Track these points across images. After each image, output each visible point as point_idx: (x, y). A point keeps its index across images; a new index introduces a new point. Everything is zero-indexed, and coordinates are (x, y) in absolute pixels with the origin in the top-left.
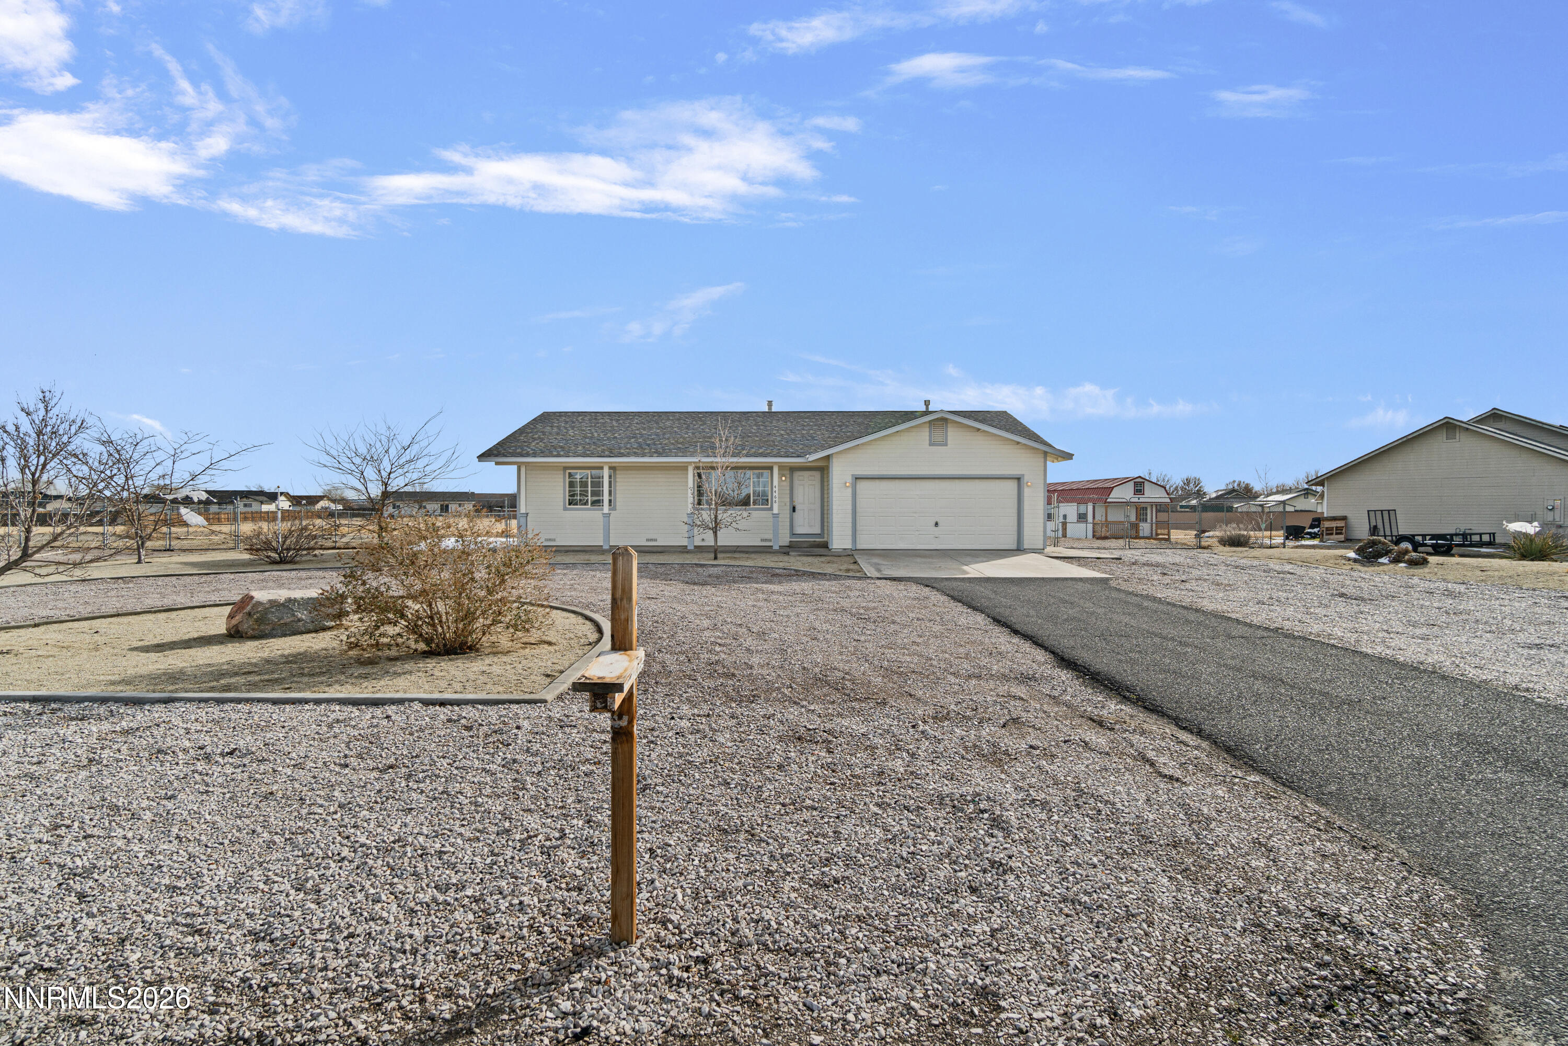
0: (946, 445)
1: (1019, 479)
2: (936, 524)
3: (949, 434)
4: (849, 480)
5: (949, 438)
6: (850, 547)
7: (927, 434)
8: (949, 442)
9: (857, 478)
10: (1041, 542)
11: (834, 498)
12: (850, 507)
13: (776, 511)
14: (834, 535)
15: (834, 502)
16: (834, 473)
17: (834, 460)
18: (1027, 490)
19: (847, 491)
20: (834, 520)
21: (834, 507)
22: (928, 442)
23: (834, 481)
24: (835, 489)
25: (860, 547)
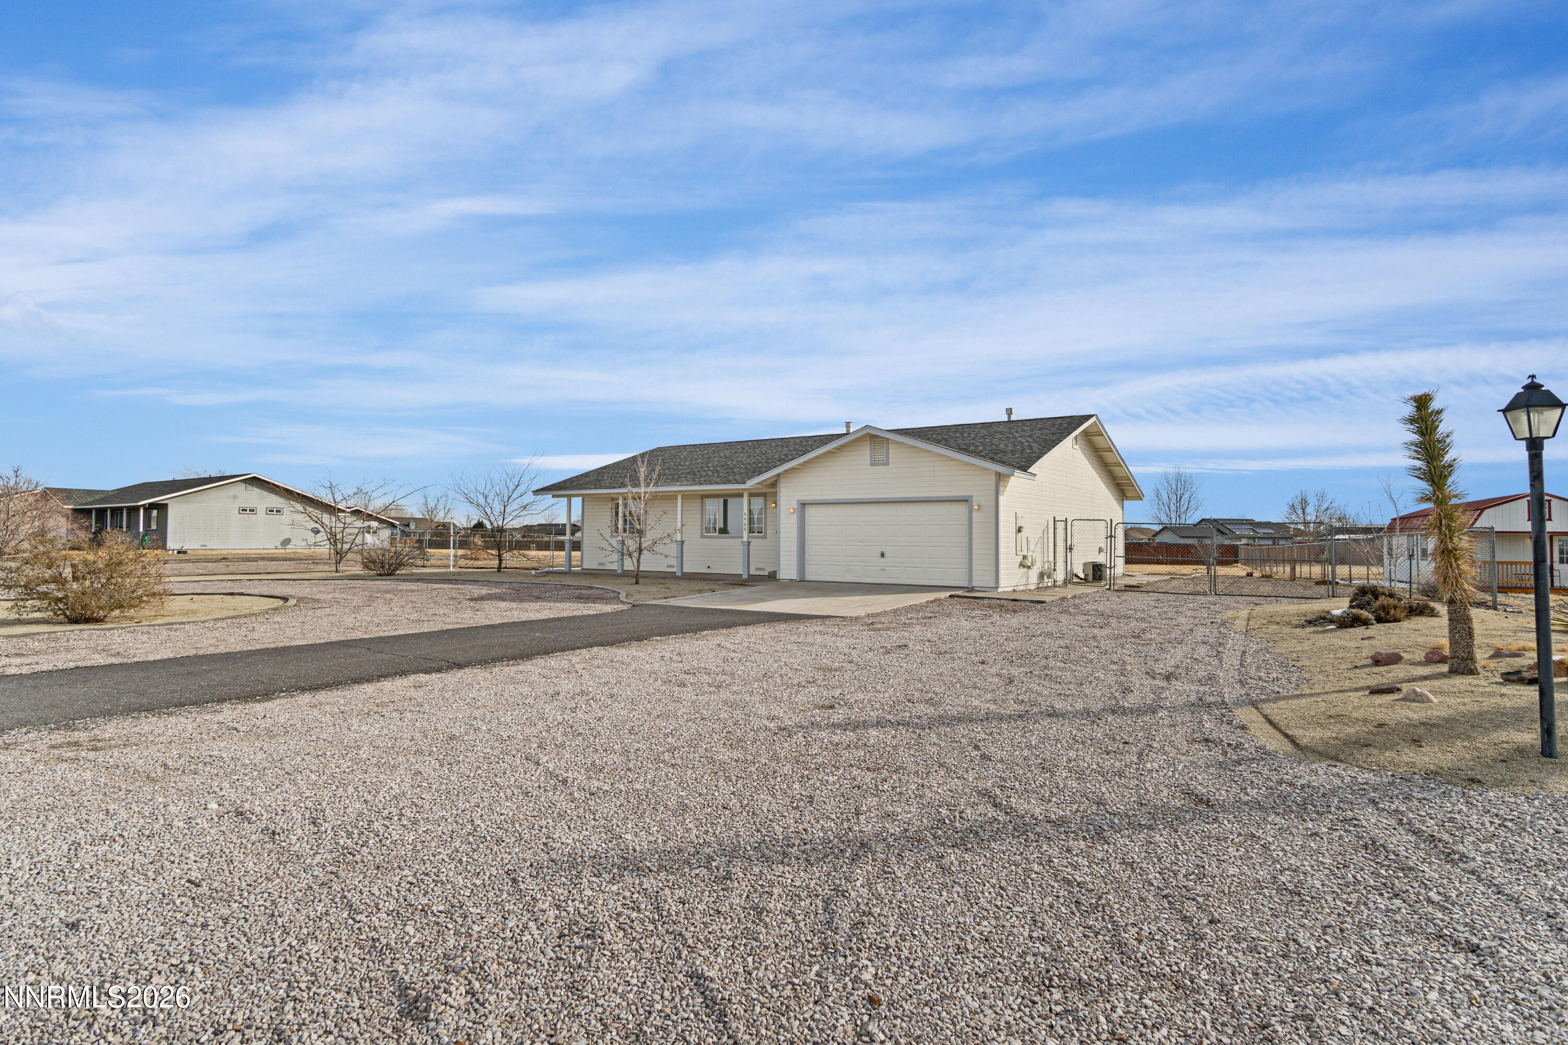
0: (887, 464)
1: (965, 500)
2: (883, 555)
3: (891, 451)
4: (795, 505)
5: (890, 456)
6: (794, 577)
7: (868, 453)
8: (890, 461)
9: (803, 505)
10: (994, 579)
11: (782, 526)
12: (795, 535)
13: (745, 539)
14: (782, 562)
15: (782, 530)
16: (782, 499)
17: (782, 485)
18: (975, 514)
19: (794, 518)
20: (782, 549)
21: (782, 535)
22: (868, 462)
23: (782, 508)
24: (782, 516)
25: (808, 578)
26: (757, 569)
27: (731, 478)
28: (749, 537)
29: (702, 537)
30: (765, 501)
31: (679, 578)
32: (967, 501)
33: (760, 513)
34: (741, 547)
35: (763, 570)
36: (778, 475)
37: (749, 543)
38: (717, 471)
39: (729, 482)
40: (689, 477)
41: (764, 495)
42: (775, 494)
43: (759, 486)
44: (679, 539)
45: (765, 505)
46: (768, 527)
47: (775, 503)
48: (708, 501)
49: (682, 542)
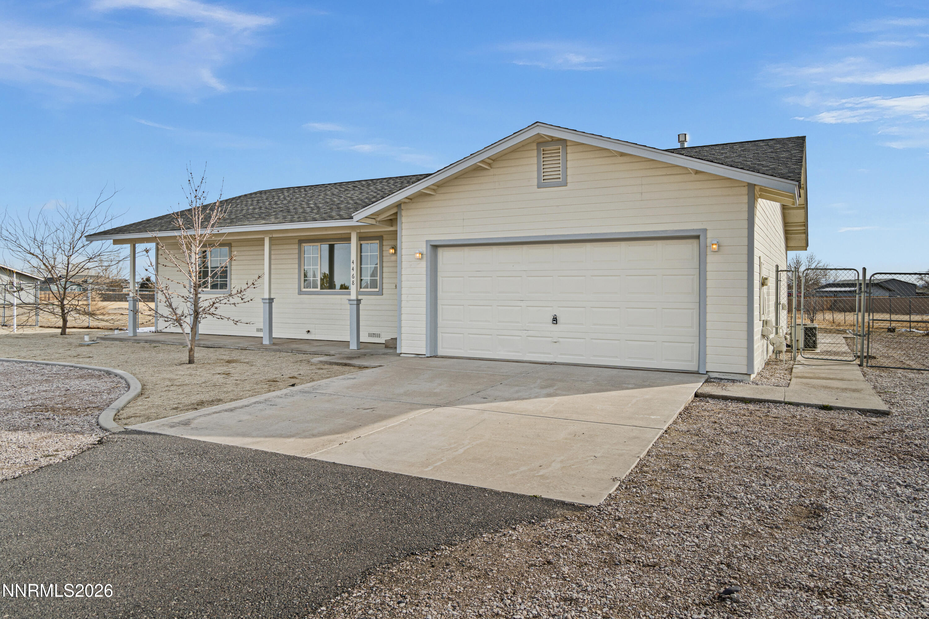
0: (566, 184)
1: (695, 236)
2: (555, 320)
3: (569, 164)
4: (423, 248)
5: (569, 172)
6: (423, 350)
7: (536, 167)
8: (569, 179)
9: (435, 247)
10: (744, 361)
11: (404, 278)
12: (423, 291)
13: (353, 296)
14: (403, 330)
15: (404, 284)
16: (404, 239)
17: (404, 219)
18: (710, 258)
19: (423, 267)
20: (404, 311)
21: (404, 291)
22: (535, 182)
23: (404, 252)
24: (404, 264)
25: (441, 352)
26: (371, 335)
27: (334, 214)
28: (358, 293)
29: (300, 293)
30: (381, 246)
31: (266, 349)
32: (698, 237)
33: (373, 274)
34: (348, 307)
35: (379, 336)
36: (398, 205)
37: (359, 301)
38: (318, 207)
39: (332, 218)
40: (280, 215)
41: (380, 238)
42: (394, 235)
43: (373, 222)
44: (267, 296)
45: (381, 251)
46: (385, 281)
47: (395, 248)
48: (307, 247)
49: (271, 300)
